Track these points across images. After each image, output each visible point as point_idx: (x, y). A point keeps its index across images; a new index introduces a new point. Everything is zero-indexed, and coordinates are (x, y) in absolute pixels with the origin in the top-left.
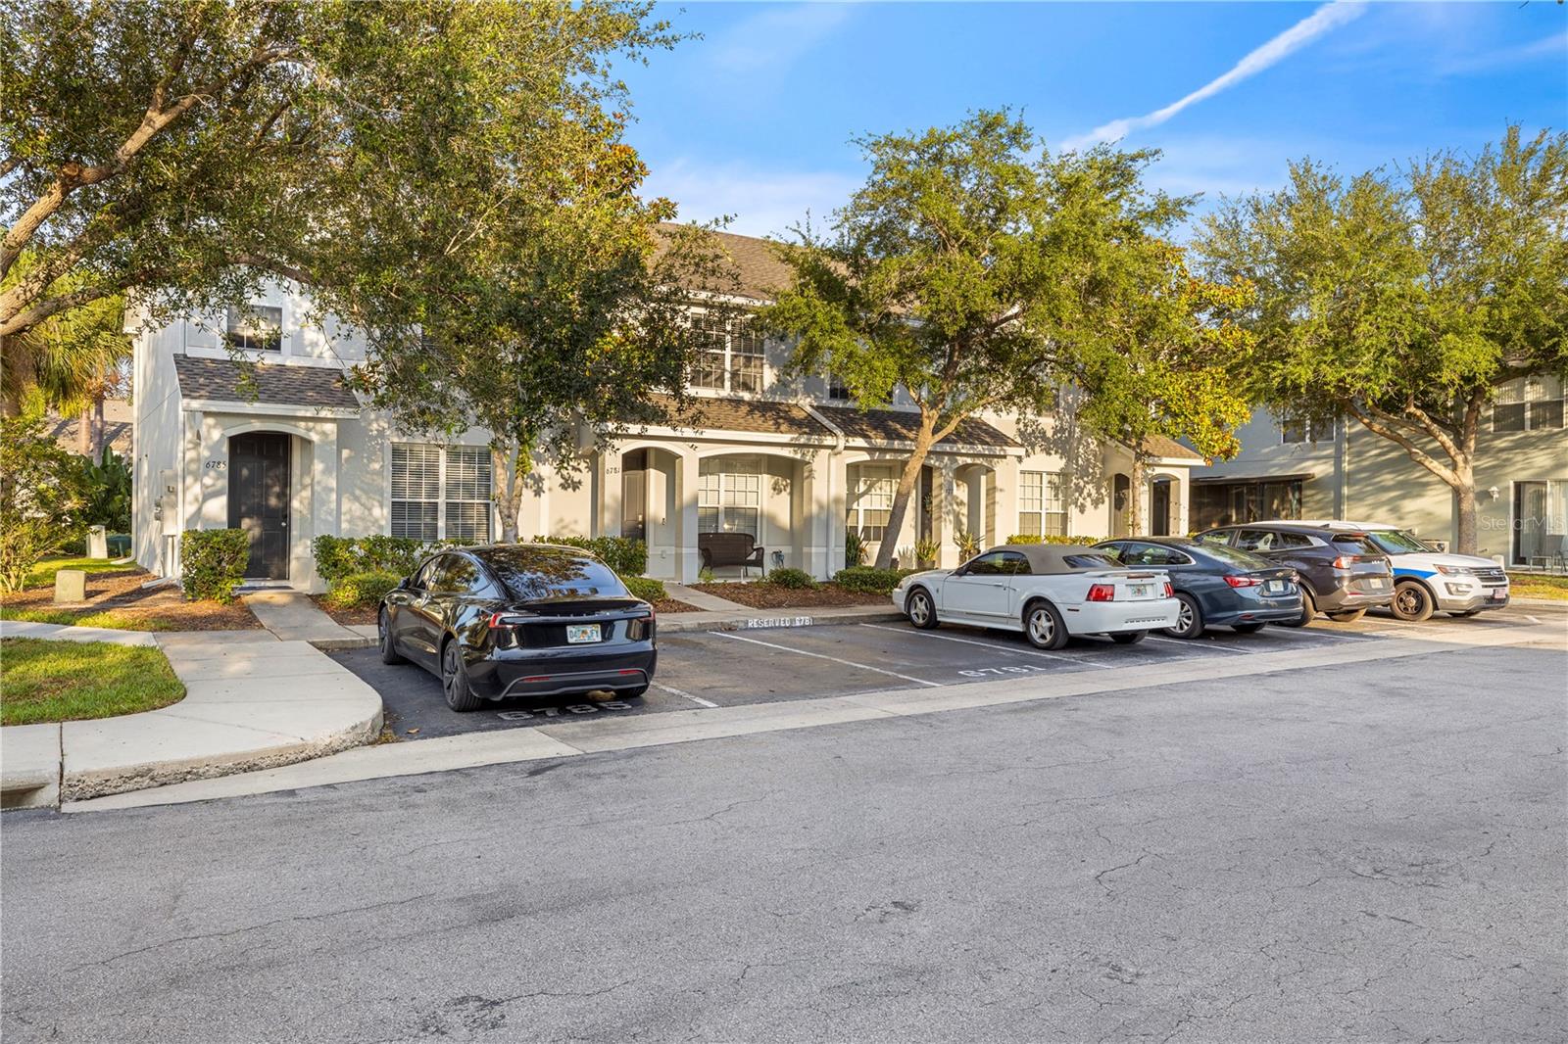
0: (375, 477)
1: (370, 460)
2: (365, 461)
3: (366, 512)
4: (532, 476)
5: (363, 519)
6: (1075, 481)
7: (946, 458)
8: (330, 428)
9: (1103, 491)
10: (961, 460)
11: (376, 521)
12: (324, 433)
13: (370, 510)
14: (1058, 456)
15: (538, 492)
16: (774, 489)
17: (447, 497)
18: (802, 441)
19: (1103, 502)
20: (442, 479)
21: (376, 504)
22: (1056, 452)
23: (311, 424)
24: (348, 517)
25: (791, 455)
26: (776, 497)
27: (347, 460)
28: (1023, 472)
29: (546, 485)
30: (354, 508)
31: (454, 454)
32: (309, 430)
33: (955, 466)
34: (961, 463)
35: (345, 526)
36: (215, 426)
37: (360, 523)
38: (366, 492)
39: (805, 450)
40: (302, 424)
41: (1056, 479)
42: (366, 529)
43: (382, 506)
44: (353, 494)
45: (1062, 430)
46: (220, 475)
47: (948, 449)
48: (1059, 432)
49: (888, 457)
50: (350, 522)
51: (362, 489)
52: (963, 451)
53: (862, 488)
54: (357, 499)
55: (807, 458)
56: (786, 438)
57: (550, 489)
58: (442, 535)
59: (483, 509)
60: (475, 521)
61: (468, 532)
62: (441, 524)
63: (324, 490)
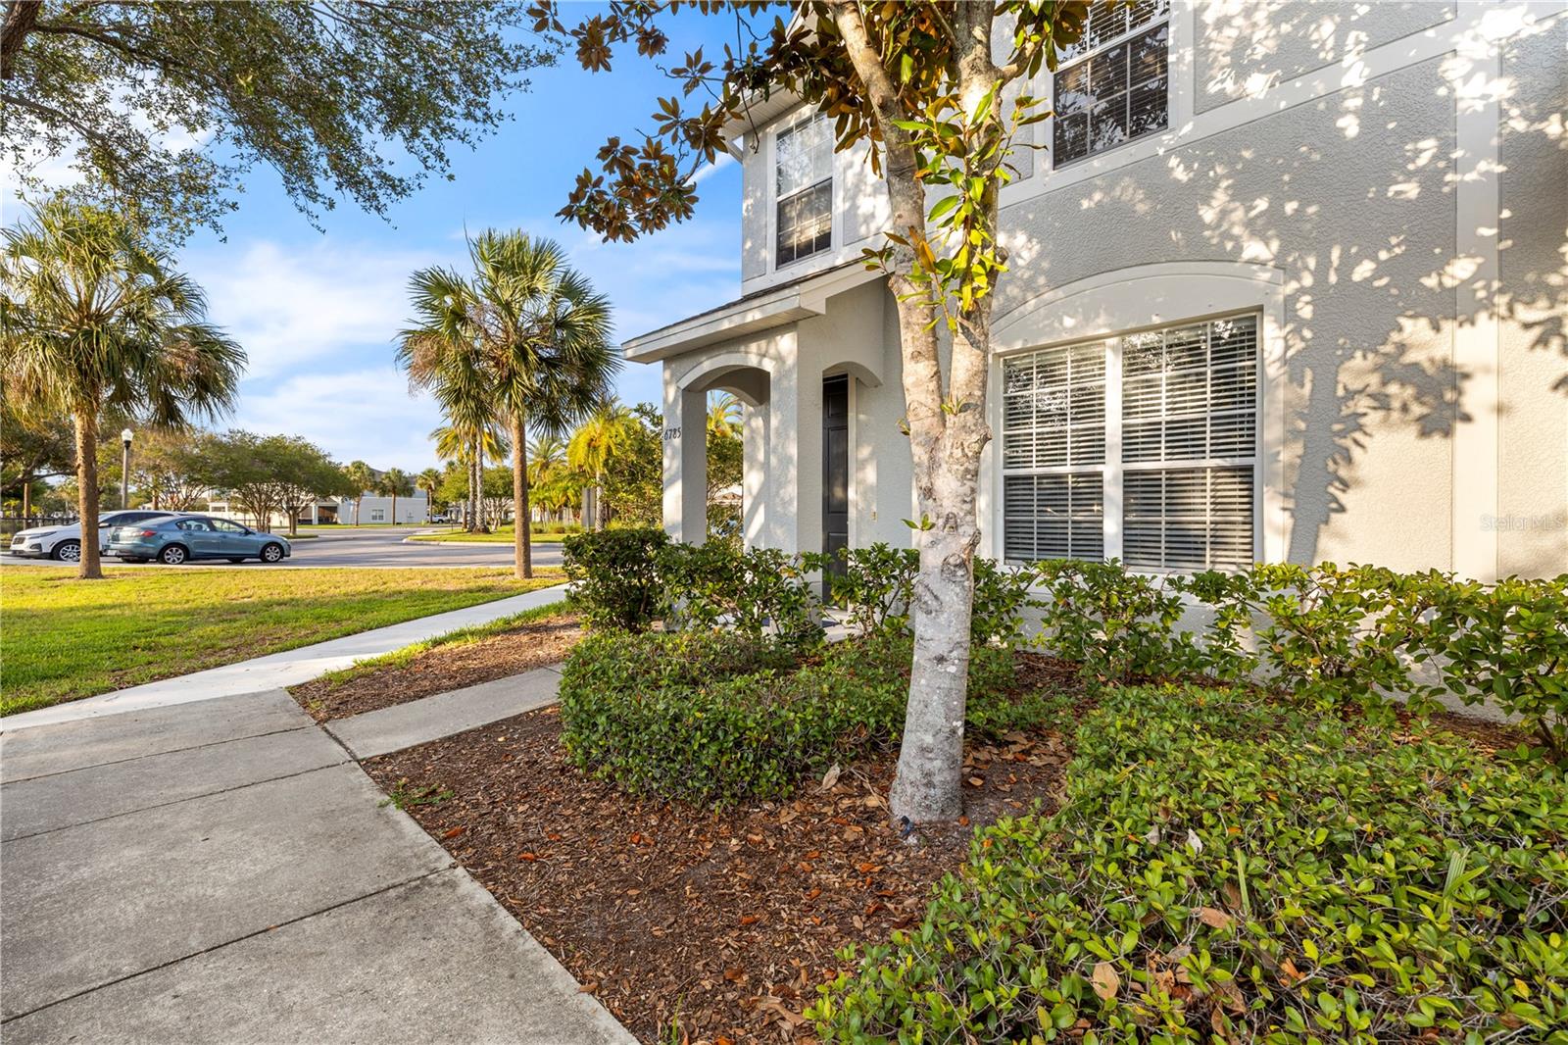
17: (1127, 458)
58: (1113, 550)
59: (1233, 489)
60: (1208, 518)
61: (1184, 545)
62: (1112, 527)
63: (780, 461)
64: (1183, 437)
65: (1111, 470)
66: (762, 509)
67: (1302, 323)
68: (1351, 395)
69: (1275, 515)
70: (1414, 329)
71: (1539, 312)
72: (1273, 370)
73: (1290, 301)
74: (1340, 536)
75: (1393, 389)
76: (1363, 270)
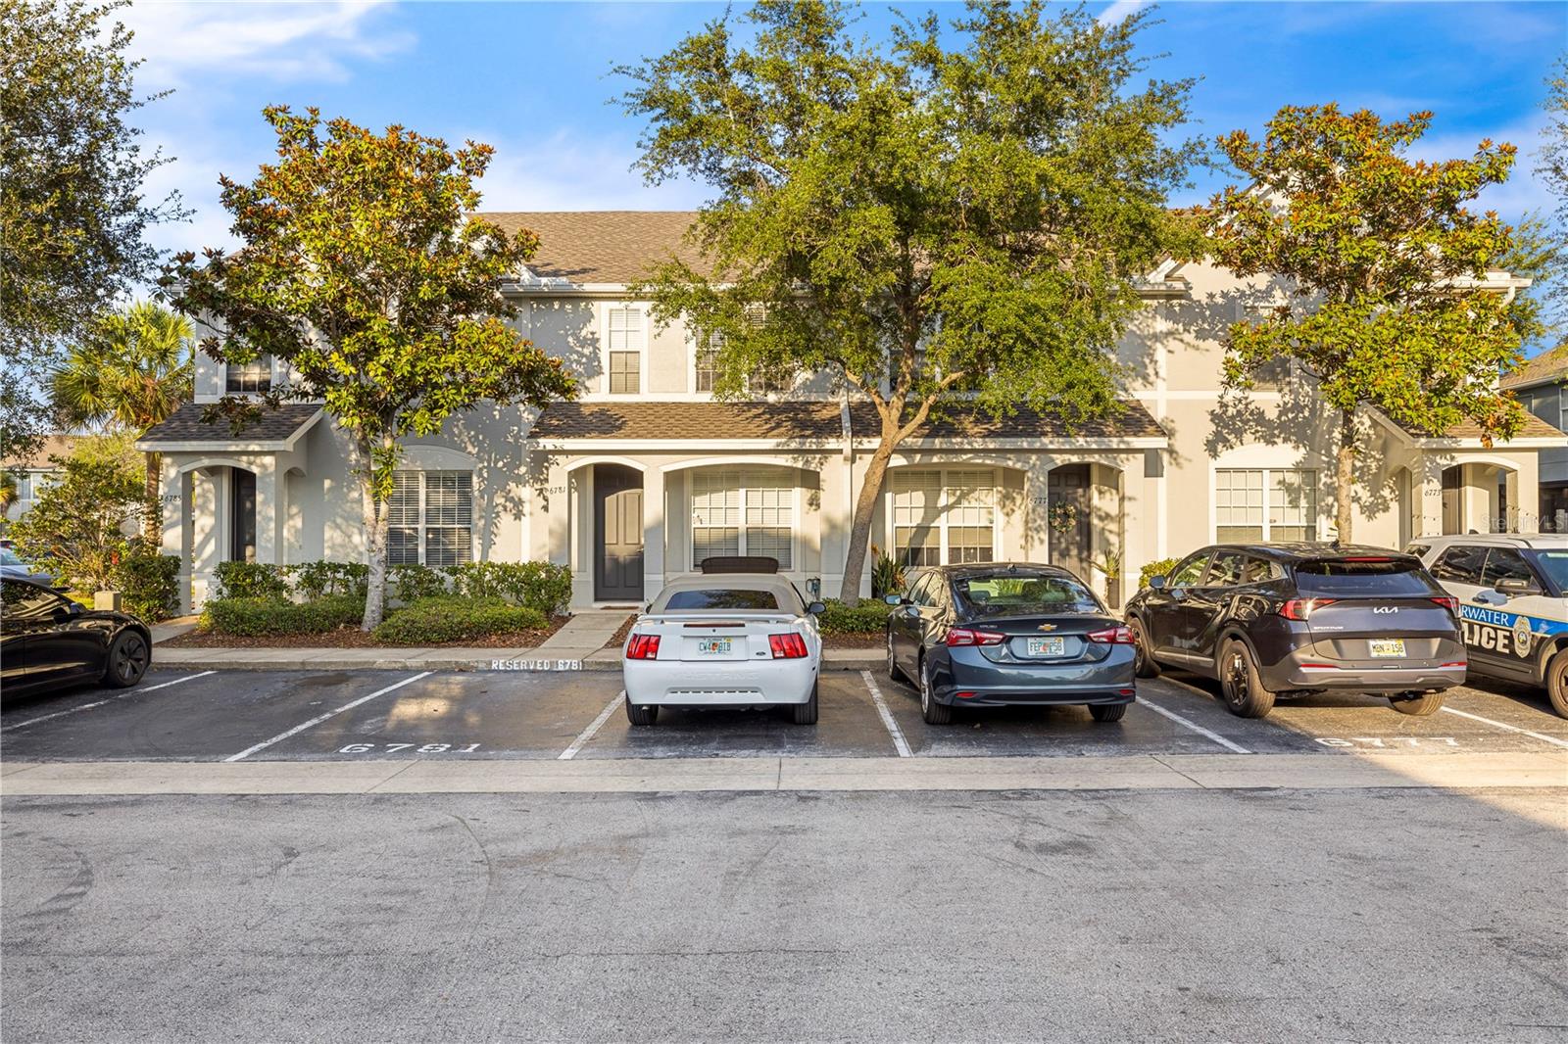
0: (355, 506)
1: (350, 489)
2: (345, 490)
3: (347, 540)
4: (512, 500)
5: (342, 546)
6: (1324, 480)
7: (1034, 457)
8: (269, 460)
9: (1386, 493)
10: (1060, 460)
11: (356, 547)
12: (263, 466)
13: (349, 537)
14: (1290, 445)
15: (518, 516)
16: (811, 504)
17: (427, 522)
18: (793, 445)
19: (1386, 509)
20: (422, 506)
21: (356, 531)
22: (1285, 440)
23: (252, 458)
24: (330, 544)
25: (789, 464)
26: (812, 513)
27: (329, 489)
28: (1219, 470)
29: (526, 509)
30: (335, 535)
31: (432, 479)
32: (251, 463)
33: (1051, 467)
34: (1059, 463)
35: (327, 552)
36: (172, 465)
37: (340, 549)
38: (346, 519)
39: (810, 457)
40: (244, 458)
41: (1294, 479)
42: (347, 555)
43: (361, 534)
44: (334, 522)
45: (1297, 407)
46: (176, 509)
47: (1025, 445)
48: (1292, 410)
49: (935, 459)
50: (332, 548)
51: (342, 517)
52: (1051, 447)
53: (943, 500)
54: (338, 527)
55: (812, 467)
56: (769, 443)
57: (531, 514)
58: (422, 560)
59: (465, 534)
60: (456, 547)
61: (449, 557)
62: (421, 550)
63: (264, 519)
64: (447, 512)
65: (421, 526)
66: (213, 542)
67: (484, 479)
68: (497, 505)
69: (476, 542)
70: (512, 485)
71: (538, 486)
72: (476, 493)
73: (481, 470)
74: (494, 552)
75: (508, 504)
76: (500, 464)
